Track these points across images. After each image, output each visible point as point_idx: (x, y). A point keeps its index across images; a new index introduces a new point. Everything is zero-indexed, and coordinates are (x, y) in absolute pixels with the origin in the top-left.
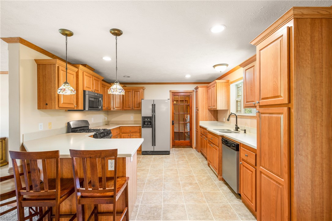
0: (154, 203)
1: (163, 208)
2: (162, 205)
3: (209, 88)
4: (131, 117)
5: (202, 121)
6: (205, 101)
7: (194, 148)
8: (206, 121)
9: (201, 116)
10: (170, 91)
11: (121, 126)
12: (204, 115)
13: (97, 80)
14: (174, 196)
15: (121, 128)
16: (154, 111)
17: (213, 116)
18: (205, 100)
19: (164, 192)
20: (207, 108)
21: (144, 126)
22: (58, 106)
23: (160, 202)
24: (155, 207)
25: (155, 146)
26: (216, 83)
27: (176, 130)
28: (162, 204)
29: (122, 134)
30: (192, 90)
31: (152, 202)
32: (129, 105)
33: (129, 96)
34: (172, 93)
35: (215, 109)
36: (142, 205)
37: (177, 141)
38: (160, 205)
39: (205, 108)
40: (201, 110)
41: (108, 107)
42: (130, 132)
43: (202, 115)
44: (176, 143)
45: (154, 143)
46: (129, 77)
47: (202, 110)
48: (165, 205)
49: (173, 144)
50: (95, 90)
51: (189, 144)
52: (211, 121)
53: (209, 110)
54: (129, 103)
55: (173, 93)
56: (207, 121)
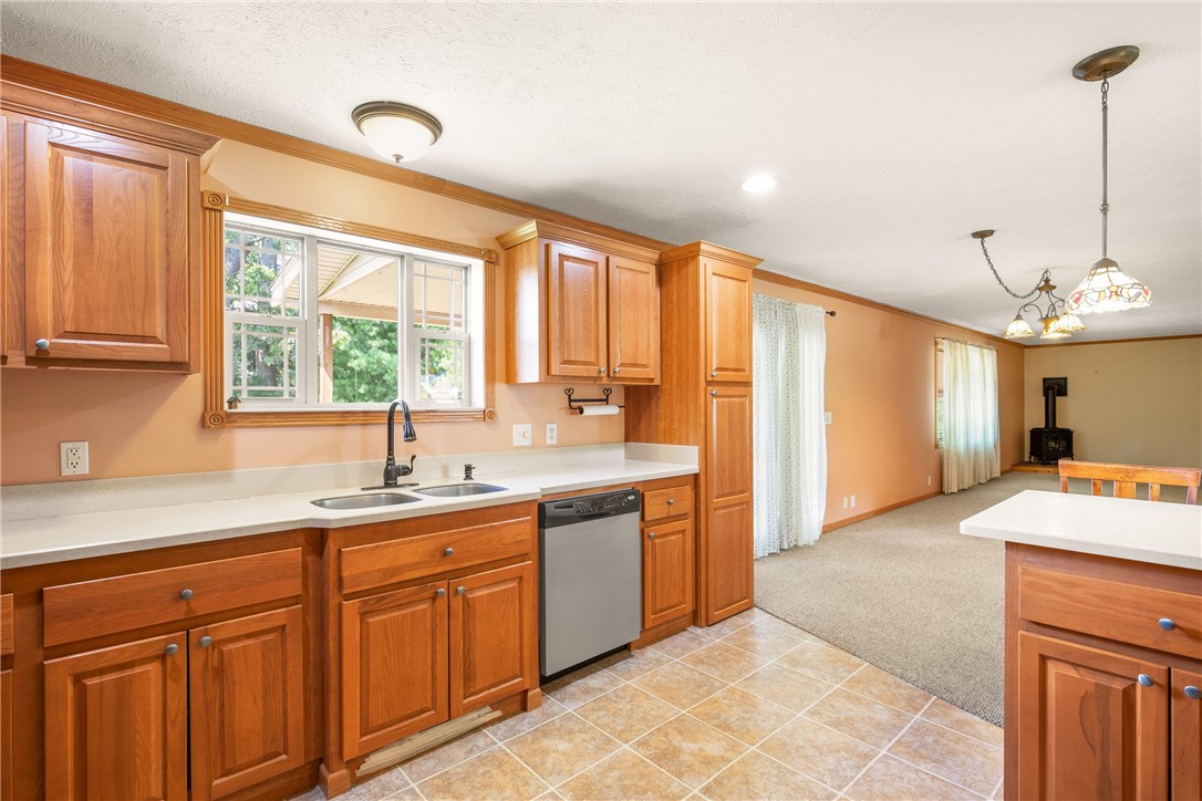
0: (916, 771)
1: (890, 741)
2: (888, 751)
14: (810, 752)
19: (840, 788)
23: (891, 762)
24: (922, 757)
28: (883, 752)
31: (924, 777)
36: (982, 791)
38: (896, 754)
48: (876, 745)
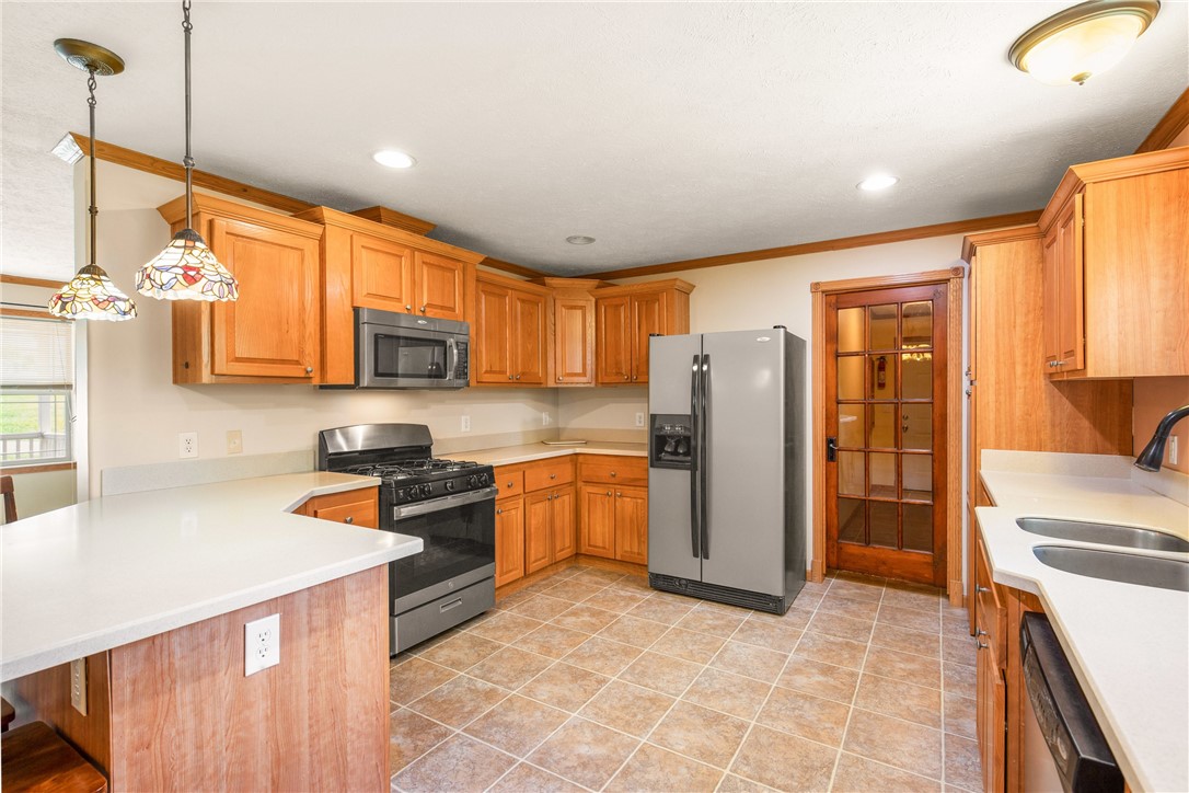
3: (1048, 240)
4: (638, 414)
5: (998, 447)
6: (1026, 324)
7: (955, 599)
8: (1028, 448)
9: (992, 416)
10: (815, 287)
11: (578, 450)
12: (1018, 411)
13: (439, 267)
15: (581, 458)
16: (700, 385)
17: (1085, 423)
18: (1020, 320)
20: (1039, 366)
21: (659, 459)
22: (212, 372)
25: (707, 557)
26: (1080, 187)
27: (852, 488)
29: (583, 487)
30: (948, 267)
32: (617, 363)
33: (617, 327)
34: (827, 294)
35: (1075, 371)
37: (853, 548)
39: (1019, 369)
40: (992, 379)
41: (523, 374)
42: (613, 480)
43: (998, 410)
44: (851, 555)
45: (701, 546)
46: (590, 240)
47: (997, 383)
49: (834, 558)
50: (429, 305)
51: (928, 574)
52: (1076, 451)
53: (1058, 384)
54: (619, 354)
55: (833, 299)
56: (1040, 448)
